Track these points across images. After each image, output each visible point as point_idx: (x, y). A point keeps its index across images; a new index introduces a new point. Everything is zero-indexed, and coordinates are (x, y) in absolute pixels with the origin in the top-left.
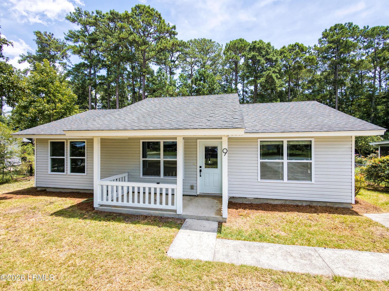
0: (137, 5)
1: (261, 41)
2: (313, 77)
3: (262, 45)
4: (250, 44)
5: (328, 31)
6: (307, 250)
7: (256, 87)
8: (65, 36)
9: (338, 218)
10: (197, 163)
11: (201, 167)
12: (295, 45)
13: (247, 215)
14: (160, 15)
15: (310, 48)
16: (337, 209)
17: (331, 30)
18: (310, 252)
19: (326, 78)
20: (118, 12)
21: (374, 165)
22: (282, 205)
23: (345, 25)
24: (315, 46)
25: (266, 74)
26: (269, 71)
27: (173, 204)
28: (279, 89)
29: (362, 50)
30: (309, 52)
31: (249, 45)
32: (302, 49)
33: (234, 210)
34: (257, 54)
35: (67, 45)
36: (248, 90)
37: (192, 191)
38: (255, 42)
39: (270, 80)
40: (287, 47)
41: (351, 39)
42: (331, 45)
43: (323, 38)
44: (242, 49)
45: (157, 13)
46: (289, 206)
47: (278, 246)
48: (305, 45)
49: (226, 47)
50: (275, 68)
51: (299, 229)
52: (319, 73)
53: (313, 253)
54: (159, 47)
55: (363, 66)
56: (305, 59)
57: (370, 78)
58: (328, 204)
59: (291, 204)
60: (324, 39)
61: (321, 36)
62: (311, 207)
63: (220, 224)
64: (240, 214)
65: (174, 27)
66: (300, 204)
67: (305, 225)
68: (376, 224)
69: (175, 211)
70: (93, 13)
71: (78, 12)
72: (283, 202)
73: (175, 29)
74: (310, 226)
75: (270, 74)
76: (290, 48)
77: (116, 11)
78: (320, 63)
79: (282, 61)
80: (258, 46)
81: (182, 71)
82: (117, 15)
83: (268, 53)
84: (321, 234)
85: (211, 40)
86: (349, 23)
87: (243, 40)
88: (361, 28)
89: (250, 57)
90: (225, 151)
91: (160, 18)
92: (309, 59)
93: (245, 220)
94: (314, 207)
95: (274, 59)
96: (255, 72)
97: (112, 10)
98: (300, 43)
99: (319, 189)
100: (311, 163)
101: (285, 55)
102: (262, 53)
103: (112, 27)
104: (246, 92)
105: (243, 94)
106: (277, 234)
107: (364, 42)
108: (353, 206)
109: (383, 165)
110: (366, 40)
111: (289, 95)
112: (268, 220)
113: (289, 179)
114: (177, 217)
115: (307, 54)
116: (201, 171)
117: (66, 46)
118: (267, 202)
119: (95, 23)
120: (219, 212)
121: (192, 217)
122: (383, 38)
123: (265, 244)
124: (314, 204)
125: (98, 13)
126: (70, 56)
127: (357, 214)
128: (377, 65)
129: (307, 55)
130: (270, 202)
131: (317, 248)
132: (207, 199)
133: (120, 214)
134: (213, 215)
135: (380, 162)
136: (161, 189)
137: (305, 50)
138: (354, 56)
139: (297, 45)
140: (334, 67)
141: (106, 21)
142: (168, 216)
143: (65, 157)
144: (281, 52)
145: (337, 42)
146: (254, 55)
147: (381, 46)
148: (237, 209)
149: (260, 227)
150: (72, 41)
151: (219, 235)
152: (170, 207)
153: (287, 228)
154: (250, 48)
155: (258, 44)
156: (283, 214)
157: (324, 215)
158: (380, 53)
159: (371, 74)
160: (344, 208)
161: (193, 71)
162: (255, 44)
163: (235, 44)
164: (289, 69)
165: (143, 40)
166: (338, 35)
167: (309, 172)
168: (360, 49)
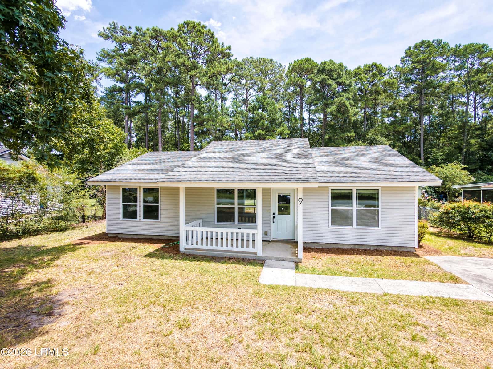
0: (186, 21)
1: (331, 62)
2: (395, 103)
3: (333, 67)
4: (318, 65)
5: (412, 49)
6: (368, 280)
7: (325, 116)
8: (97, 56)
9: (399, 260)
10: (270, 210)
11: (274, 214)
12: (372, 65)
13: (320, 257)
14: (212, 34)
15: (390, 69)
16: (401, 252)
17: (415, 47)
18: (370, 281)
19: (410, 104)
20: (162, 29)
21: (445, 211)
22: (351, 250)
23: (433, 42)
24: (396, 66)
25: (338, 102)
26: (341, 98)
27: (253, 247)
28: (353, 118)
29: (452, 72)
30: (389, 73)
31: (317, 67)
32: (381, 71)
33: (307, 254)
34: (327, 77)
35: (101, 68)
36: (315, 118)
37: (266, 236)
38: (325, 63)
39: (342, 108)
40: (362, 67)
41: (439, 60)
42: (416, 65)
43: (406, 57)
44: (309, 71)
45: (209, 31)
46: (358, 250)
47: (345, 278)
48: (384, 66)
49: (289, 68)
50: (349, 94)
51: (364, 267)
52: (401, 98)
53: (372, 282)
54: (211, 72)
55: (454, 90)
56: (384, 82)
57: (463, 104)
58: (394, 249)
59: (359, 248)
60: (408, 58)
61: (404, 55)
62: (377, 251)
63: (296, 264)
64: (313, 256)
65: (229, 48)
66: (368, 249)
67: (370, 265)
68: (431, 263)
69: (256, 253)
70: (130, 28)
71: (113, 27)
72: (352, 247)
73: (229, 50)
74: (374, 265)
75: (343, 101)
76: (366, 68)
77: (160, 27)
78: (402, 85)
79: (357, 84)
80: (328, 67)
81: (235, 95)
82: (160, 32)
83: (340, 76)
84: (382, 270)
85: (271, 60)
86: (437, 40)
87: (310, 60)
88: (452, 46)
89: (319, 80)
90: (301, 200)
91: (213, 37)
92: (389, 83)
93: (318, 261)
94: (381, 251)
95: (347, 82)
96: (325, 98)
97: (155, 26)
98: (378, 64)
99: (386, 235)
100: (378, 211)
101: (360, 77)
102: (333, 76)
103: (153, 44)
104: (313, 121)
105: (309, 123)
106: (345, 270)
107: (456, 61)
108: (416, 250)
109: (453, 212)
110: (457, 59)
111: (365, 125)
112: (338, 261)
113: (357, 225)
114: (258, 258)
115: (386, 76)
116: (274, 217)
117: (99, 68)
118: (337, 247)
119: (134, 41)
120: (295, 254)
121: (271, 259)
122: (478, 58)
123: (335, 277)
124: (381, 248)
125: (137, 29)
126: (101, 79)
127: (418, 256)
128: (470, 90)
129: (387, 78)
130: (340, 247)
131: (376, 279)
132: (280, 244)
133: (206, 256)
134: (289, 256)
135: (451, 208)
136: (243, 234)
137: (384, 72)
138: (443, 78)
139: (374, 65)
140: (419, 90)
141: (148, 39)
142: (249, 258)
143: (138, 204)
144: (355, 73)
145: (423, 63)
146: (324, 78)
147: (476, 67)
148: (309, 253)
149: (331, 266)
150: (105, 61)
151: (297, 271)
152: (251, 249)
153: (354, 266)
154: (319, 70)
155: (329, 65)
156: (352, 257)
157: (388, 257)
158: (474, 76)
159: (464, 100)
160: (408, 252)
161: (248, 95)
162: (324, 65)
163: (300, 65)
164: (364, 93)
165: (193, 63)
166: (423, 54)
167: (377, 218)
168: (451, 70)
